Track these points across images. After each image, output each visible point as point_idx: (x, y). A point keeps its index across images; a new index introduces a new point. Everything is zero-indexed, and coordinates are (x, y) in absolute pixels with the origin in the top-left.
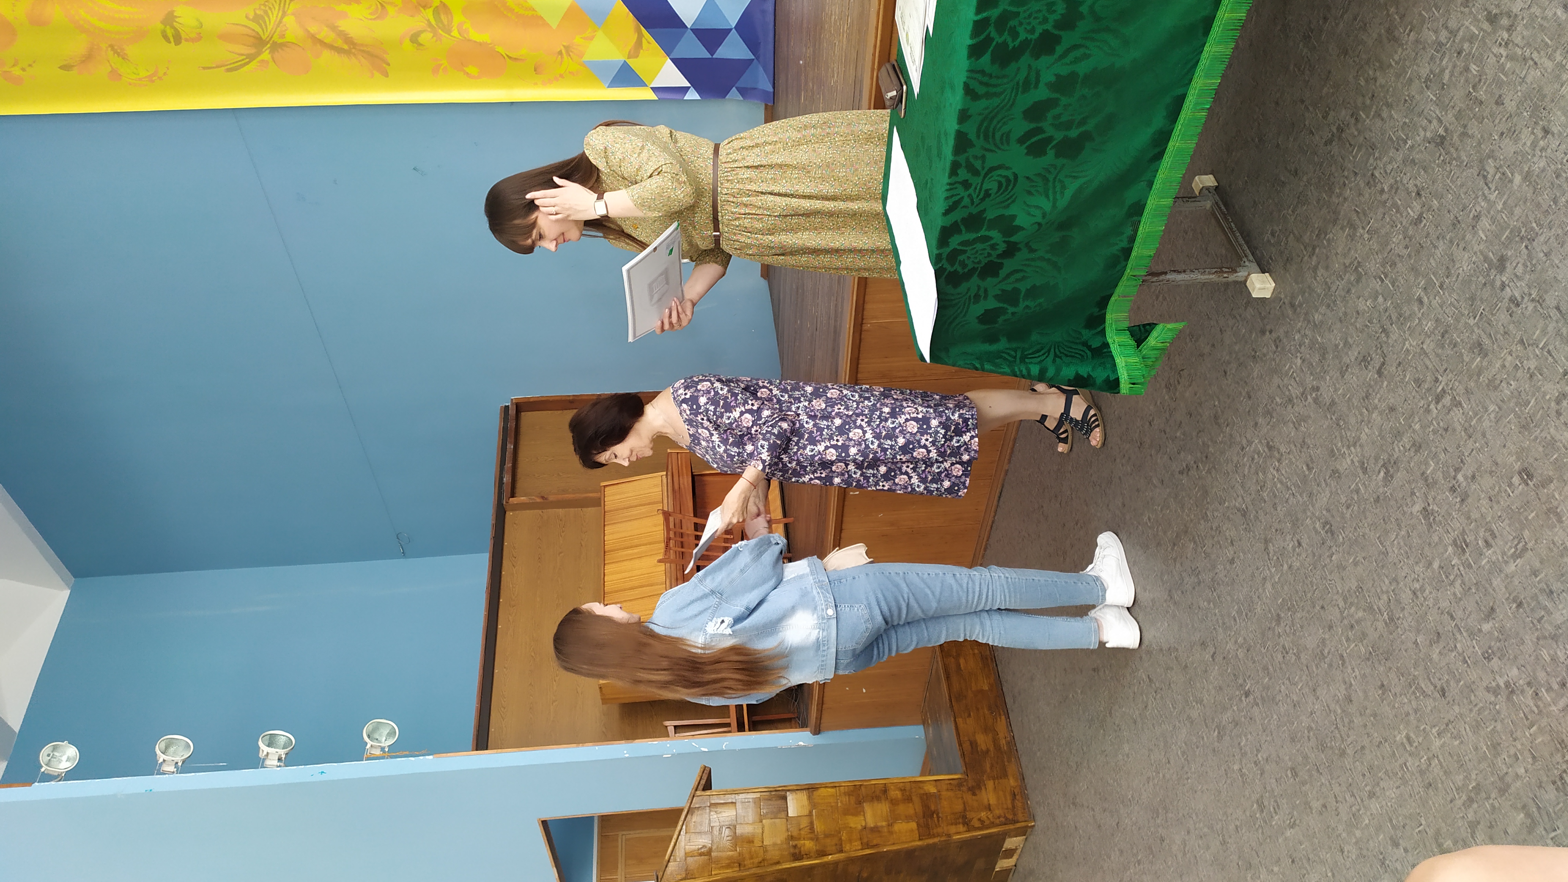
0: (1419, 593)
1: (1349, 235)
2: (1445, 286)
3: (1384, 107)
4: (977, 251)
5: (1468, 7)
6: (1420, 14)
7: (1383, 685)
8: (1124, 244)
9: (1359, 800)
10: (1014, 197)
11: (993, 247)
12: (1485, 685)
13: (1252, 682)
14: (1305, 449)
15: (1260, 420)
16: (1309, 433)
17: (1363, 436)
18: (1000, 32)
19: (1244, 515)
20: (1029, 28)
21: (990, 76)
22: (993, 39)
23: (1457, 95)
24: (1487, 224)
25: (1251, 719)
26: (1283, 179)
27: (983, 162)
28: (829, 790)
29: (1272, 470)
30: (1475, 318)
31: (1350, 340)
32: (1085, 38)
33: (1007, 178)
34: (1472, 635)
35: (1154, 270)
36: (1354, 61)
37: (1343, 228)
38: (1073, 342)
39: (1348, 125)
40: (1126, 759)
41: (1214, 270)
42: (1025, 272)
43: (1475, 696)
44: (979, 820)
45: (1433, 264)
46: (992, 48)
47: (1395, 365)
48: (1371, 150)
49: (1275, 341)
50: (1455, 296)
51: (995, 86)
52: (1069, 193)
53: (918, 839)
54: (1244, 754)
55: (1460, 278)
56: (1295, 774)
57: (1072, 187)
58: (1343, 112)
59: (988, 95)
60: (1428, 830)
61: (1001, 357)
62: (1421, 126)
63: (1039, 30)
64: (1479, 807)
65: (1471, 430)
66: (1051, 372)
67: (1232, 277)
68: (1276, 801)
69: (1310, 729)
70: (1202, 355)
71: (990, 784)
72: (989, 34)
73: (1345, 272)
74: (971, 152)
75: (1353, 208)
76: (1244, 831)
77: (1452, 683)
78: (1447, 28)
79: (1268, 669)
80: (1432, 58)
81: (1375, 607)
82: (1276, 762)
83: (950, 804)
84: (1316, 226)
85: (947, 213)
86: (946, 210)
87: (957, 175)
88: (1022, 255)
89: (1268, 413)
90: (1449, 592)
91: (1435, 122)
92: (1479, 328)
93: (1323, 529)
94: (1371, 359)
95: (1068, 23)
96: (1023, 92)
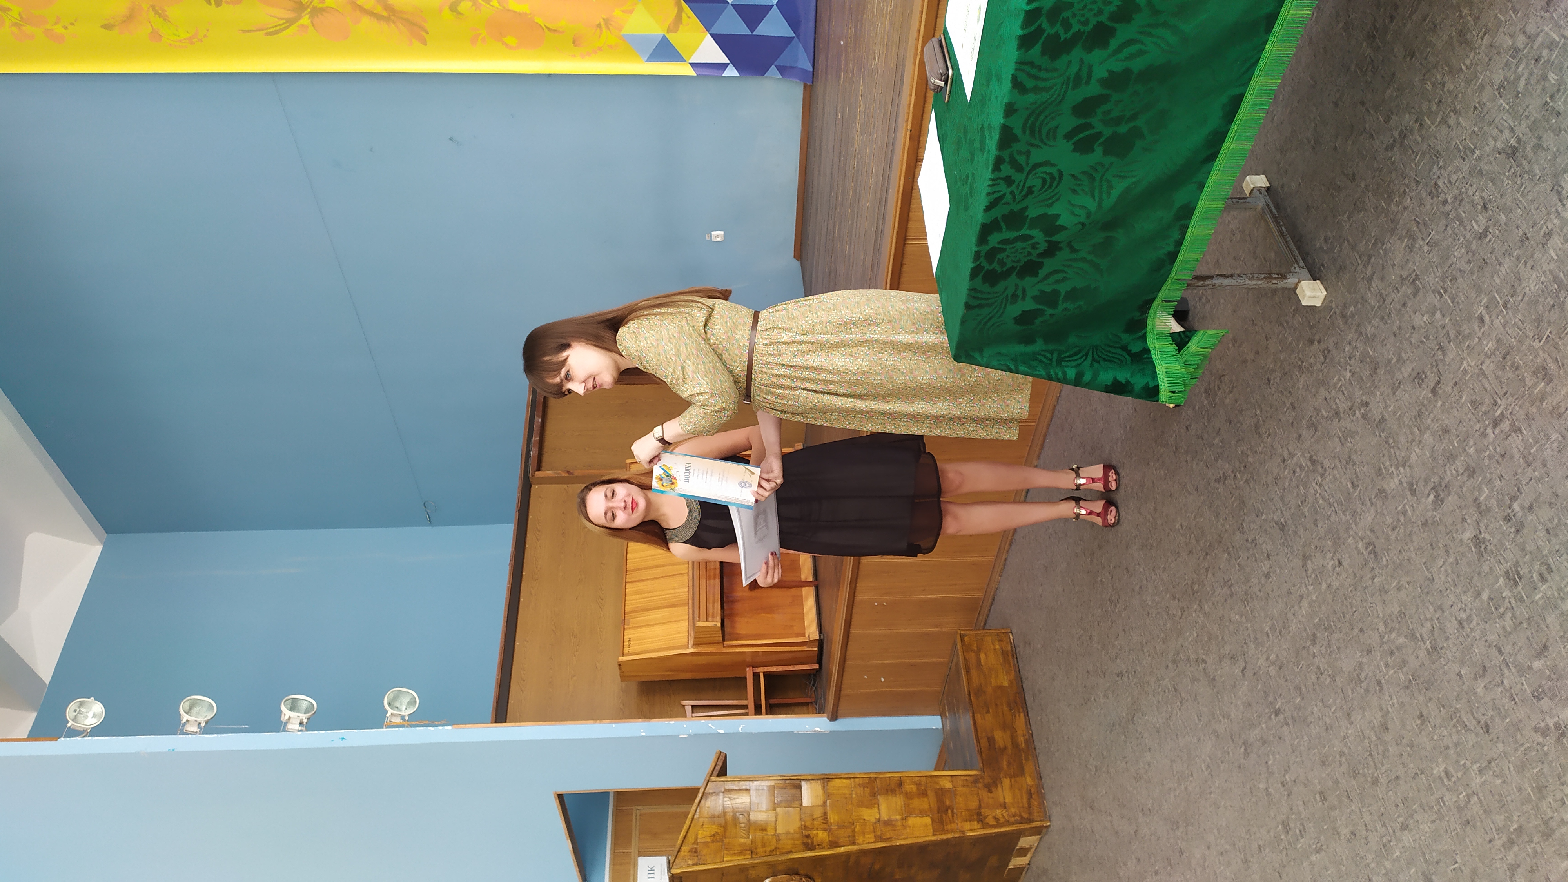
0: (1465, 623)
1: (1406, 246)
2: (1509, 306)
3: (1452, 114)
4: (1017, 250)
5: (1548, 11)
6: (1496, 17)
7: (1422, 716)
8: (1171, 248)
9: (1391, 831)
10: (1057, 196)
11: (1034, 246)
12: (1533, 725)
13: (1283, 701)
14: (1350, 466)
15: (1304, 432)
16: (1356, 450)
17: (1414, 457)
18: (1052, 24)
19: (1283, 528)
20: (1082, 19)
21: (1040, 68)
22: (1044, 31)
23: (1533, 105)
24: (1559, 242)
25: (1280, 738)
26: (1339, 183)
27: (1028, 157)
28: (844, 781)
29: (1314, 484)
30: (1540, 341)
31: (1403, 355)
32: (1141, 33)
33: (1051, 174)
34: (1521, 671)
35: (1199, 273)
36: (1421, 64)
37: (1401, 238)
38: (1112, 347)
39: (1411, 131)
40: (1147, 766)
41: (1263, 276)
42: (1065, 272)
43: (1522, 735)
44: (995, 817)
45: (1498, 281)
46: (1043, 39)
47: (1451, 384)
48: (1435, 158)
49: (1324, 351)
50: (1520, 316)
51: (1045, 80)
52: (1115, 193)
53: (931, 834)
54: (1271, 774)
55: (1526, 298)
56: (1324, 799)
57: (1119, 187)
58: (1407, 117)
59: (1036, 90)
60: (1463, 868)
61: (1037, 359)
62: (1491, 136)
63: (1093, 22)
64: (1520, 849)
65: (1531, 458)
66: (1088, 377)
67: (1281, 284)
68: (1302, 824)
69: (1342, 754)
70: (1245, 361)
71: (1006, 782)
72: (1040, 25)
73: (1402, 284)
74: (1016, 147)
75: (1413, 218)
76: (1267, 851)
77: (1497, 720)
78: (1524, 32)
79: (1300, 689)
80: (1506, 64)
81: (1419, 636)
82: (1305, 784)
83: (965, 800)
84: (1373, 235)
85: (988, 209)
86: (987, 206)
87: (999, 170)
88: (1064, 255)
89: (1313, 426)
90: (1498, 625)
91: (1507, 132)
92: (1544, 352)
93: (1367, 548)
94: (1426, 377)
95: (1124, 15)
96: (1074, 88)
